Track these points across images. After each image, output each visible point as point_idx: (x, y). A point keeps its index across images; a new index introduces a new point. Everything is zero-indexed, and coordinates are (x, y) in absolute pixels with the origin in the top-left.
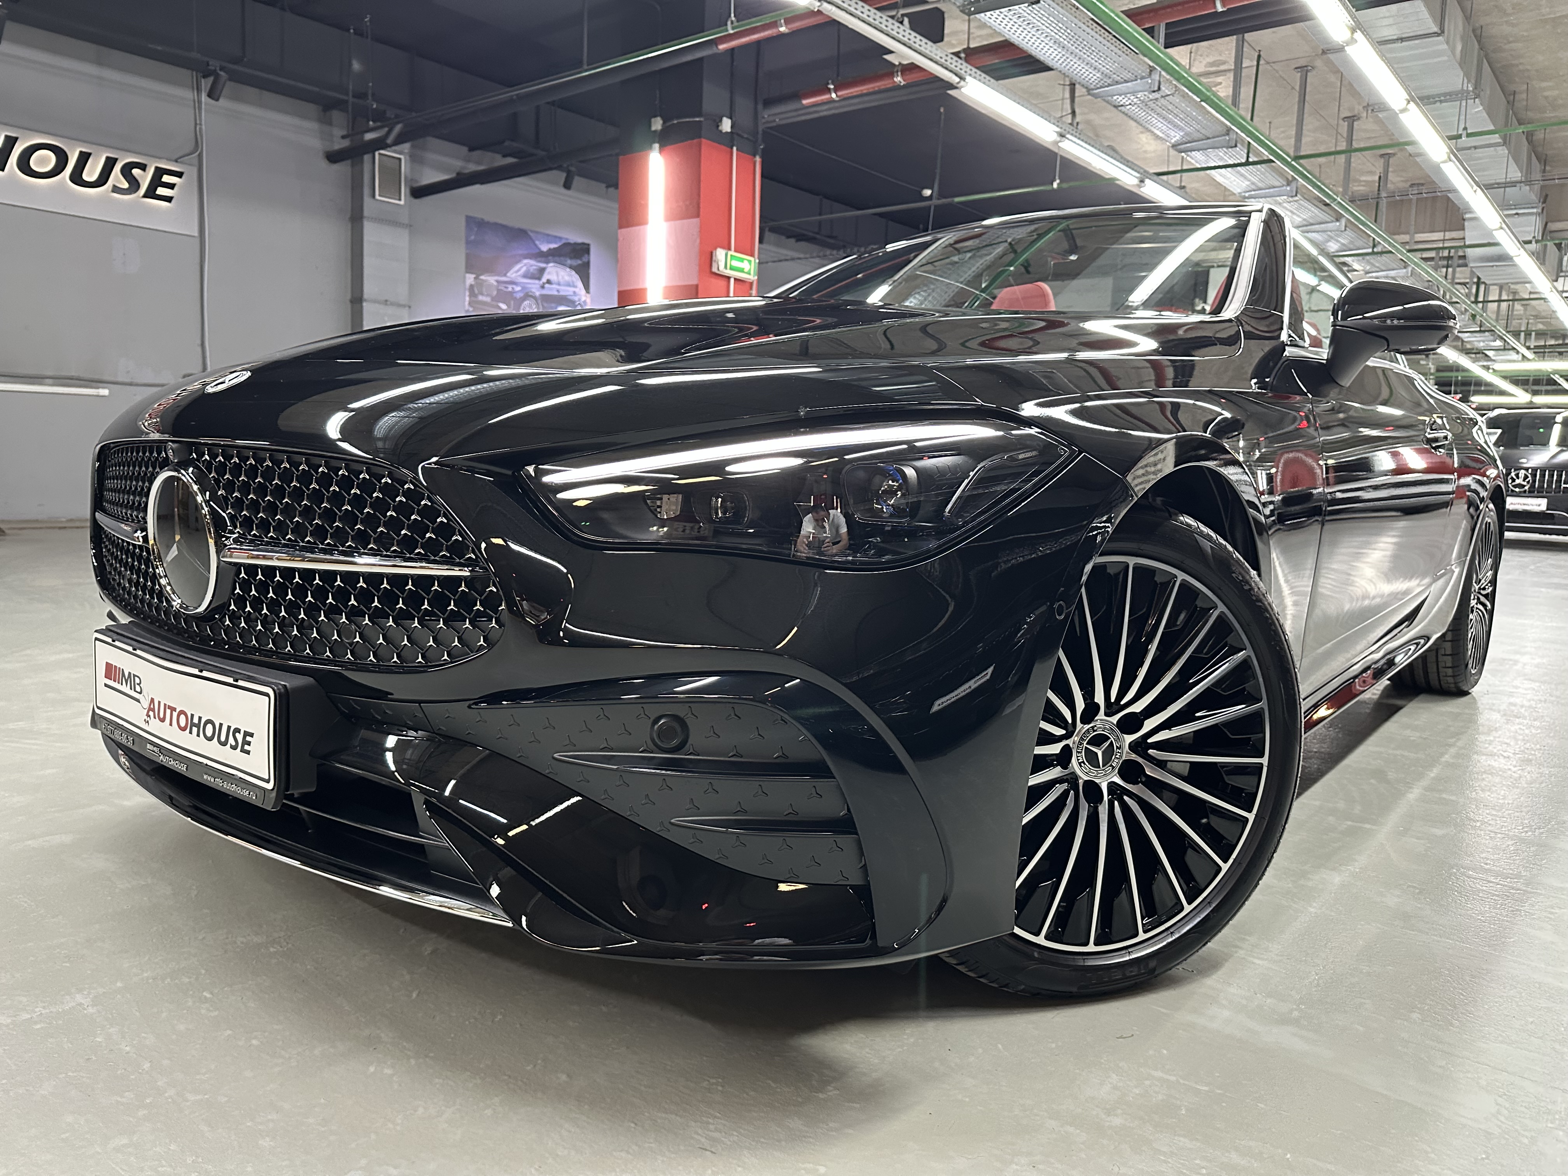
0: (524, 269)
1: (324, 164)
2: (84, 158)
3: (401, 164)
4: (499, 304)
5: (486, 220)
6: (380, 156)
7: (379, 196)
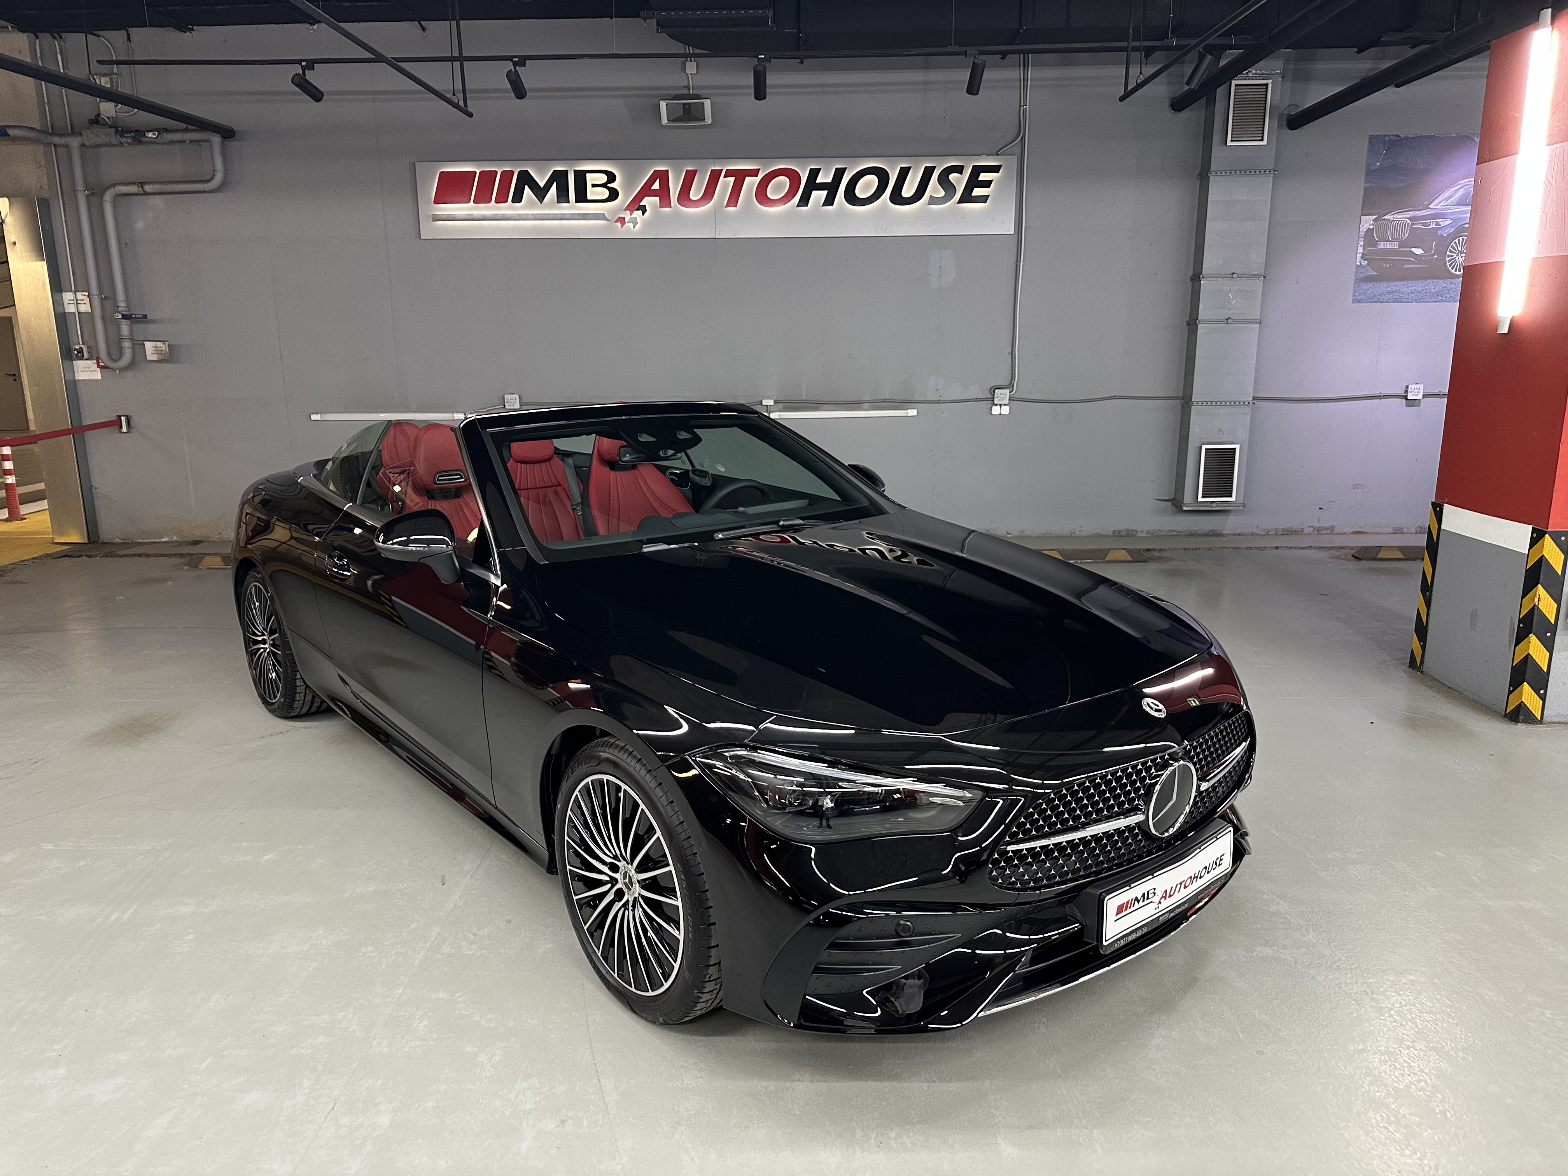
1: (1169, 113)
2: (904, 173)
3: (1267, 91)
4: (1413, 250)
5: (1402, 136)
6: (1237, 88)
7: (1232, 141)
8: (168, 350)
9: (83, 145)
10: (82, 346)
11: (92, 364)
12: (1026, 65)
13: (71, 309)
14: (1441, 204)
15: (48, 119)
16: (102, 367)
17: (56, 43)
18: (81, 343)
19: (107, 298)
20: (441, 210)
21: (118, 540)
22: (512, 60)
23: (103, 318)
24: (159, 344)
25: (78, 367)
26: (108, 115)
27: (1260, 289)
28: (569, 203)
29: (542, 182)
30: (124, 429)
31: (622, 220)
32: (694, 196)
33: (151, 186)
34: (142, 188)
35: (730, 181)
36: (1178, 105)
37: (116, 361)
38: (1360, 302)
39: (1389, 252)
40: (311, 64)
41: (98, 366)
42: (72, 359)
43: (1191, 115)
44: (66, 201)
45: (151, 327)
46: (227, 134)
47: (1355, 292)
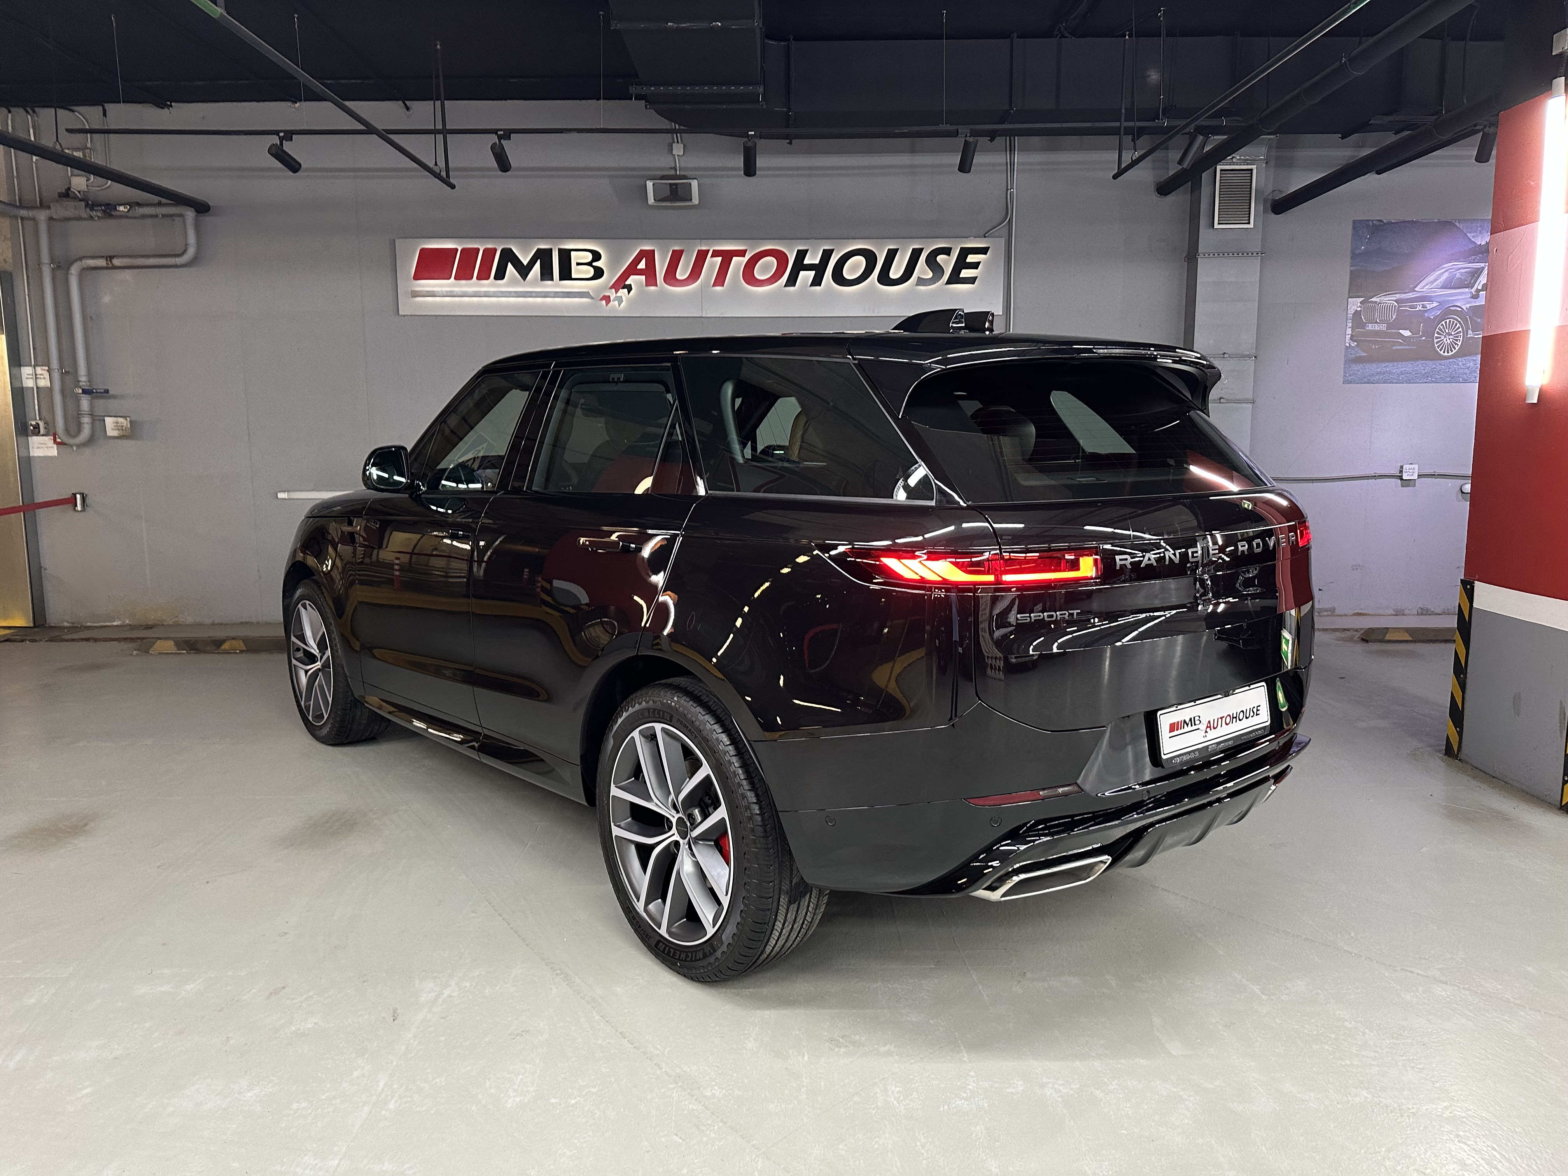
0: (1446, 275)
1: (1155, 198)
2: (891, 255)
3: (1251, 176)
4: (1401, 331)
5: (1385, 221)
6: (1223, 172)
7: (1219, 224)
8: (129, 426)
9: (51, 219)
10: (39, 422)
11: (49, 440)
12: (1012, 150)
13: (29, 383)
14: (1427, 287)
15: (17, 192)
16: (58, 444)
17: (29, 117)
18: (38, 418)
19: (68, 372)
20: (420, 286)
21: (66, 624)
22: (496, 133)
23: (63, 392)
24: (121, 420)
25: (33, 443)
26: (79, 189)
27: (1252, 369)
28: (553, 280)
29: (525, 259)
30: (79, 508)
31: (607, 299)
32: (681, 275)
33: (120, 260)
34: (111, 262)
35: (717, 261)
36: (1164, 189)
37: (74, 437)
38: (1351, 383)
39: (1377, 333)
40: (289, 135)
41: (55, 441)
42: (27, 436)
43: (1178, 199)
44: (30, 275)
45: (113, 404)
46: (202, 208)
47: (1345, 372)
